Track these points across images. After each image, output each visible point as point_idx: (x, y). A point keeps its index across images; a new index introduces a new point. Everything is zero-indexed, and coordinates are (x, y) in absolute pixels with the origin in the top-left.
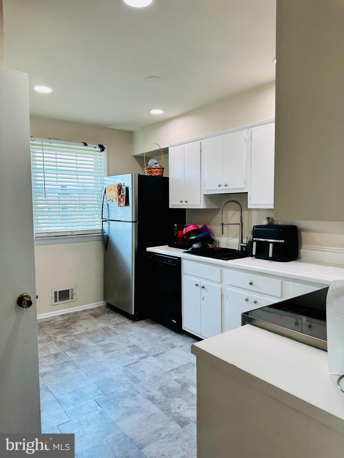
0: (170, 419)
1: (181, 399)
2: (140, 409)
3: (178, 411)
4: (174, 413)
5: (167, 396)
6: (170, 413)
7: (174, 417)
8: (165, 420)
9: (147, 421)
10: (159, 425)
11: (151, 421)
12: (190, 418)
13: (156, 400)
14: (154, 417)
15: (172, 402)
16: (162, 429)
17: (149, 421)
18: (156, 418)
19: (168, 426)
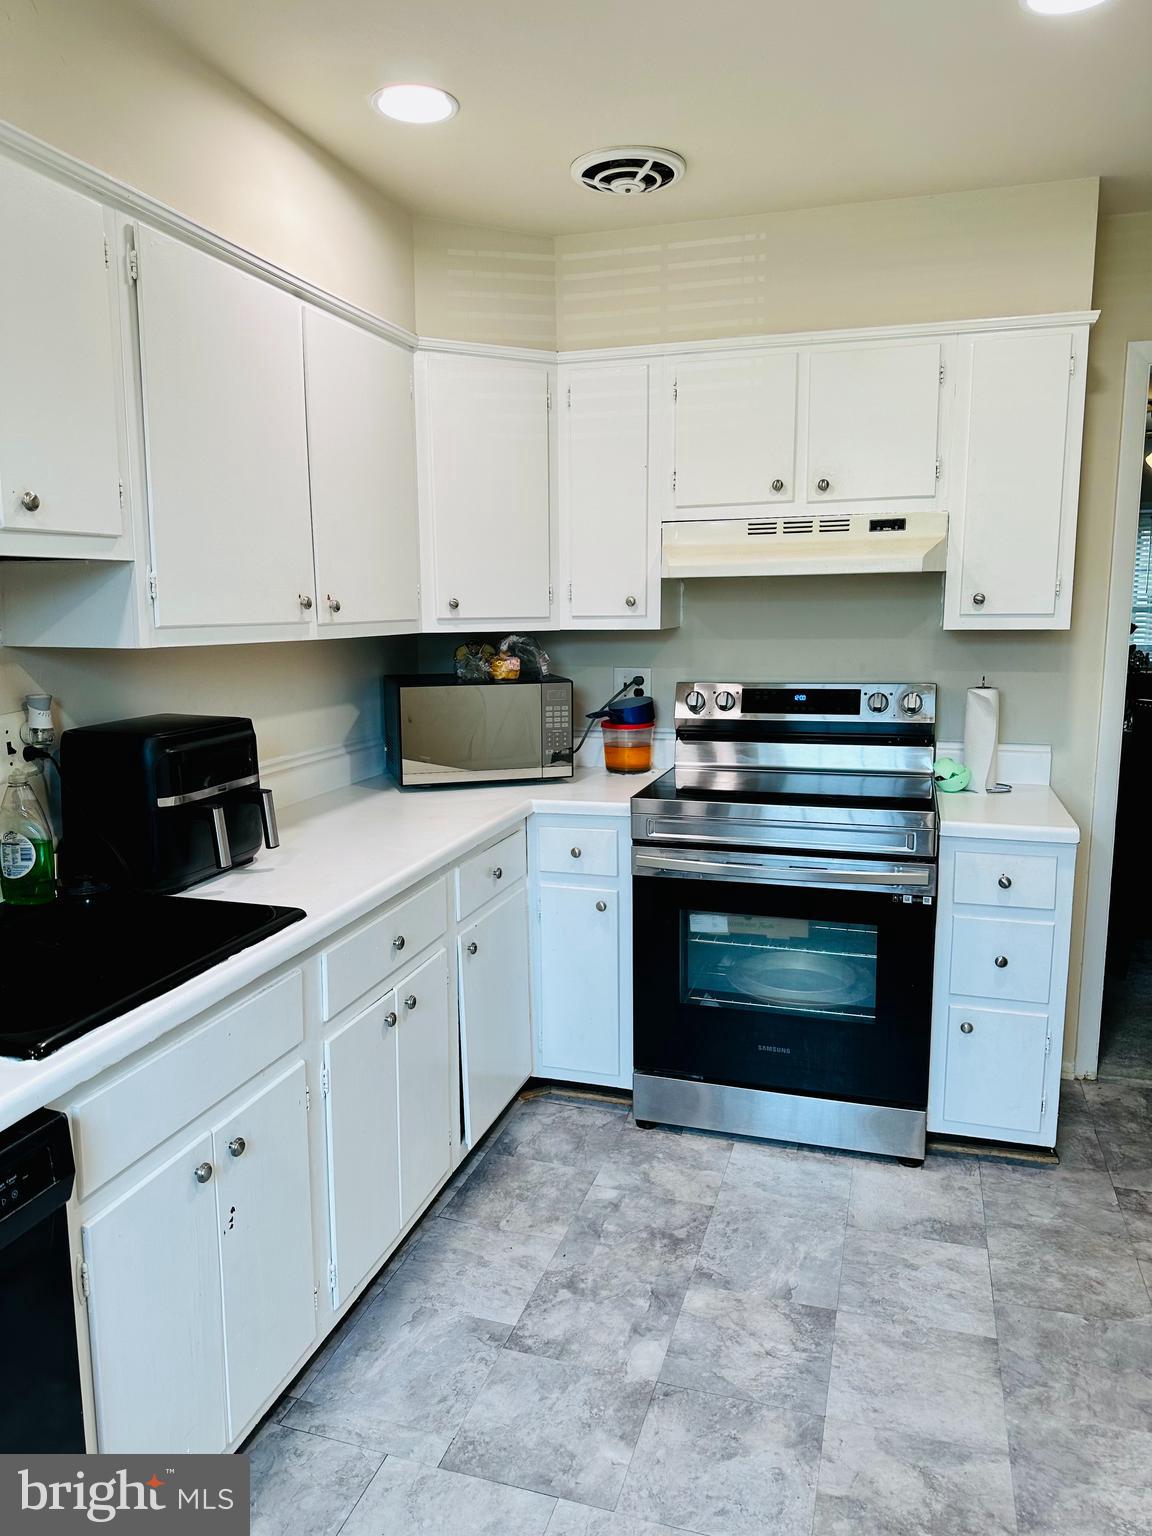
0: (835, 1345)
1: (723, 1371)
2: (887, 1434)
3: (785, 1349)
4: (804, 1350)
5: (748, 1412)
6: (815, 1357)
7: (817, 1344)
8: (855, 1354)
9: (904, 1387)
10: (887, 1355)
11: (894, 1378)
12: (784, 1314)
13: (800, 1424)
14: (870, 1383)
15: (764, 1380)
16: (888, 1342)
17: (901, 1382)
18: (870, 1375)
19: (866, 1337)
